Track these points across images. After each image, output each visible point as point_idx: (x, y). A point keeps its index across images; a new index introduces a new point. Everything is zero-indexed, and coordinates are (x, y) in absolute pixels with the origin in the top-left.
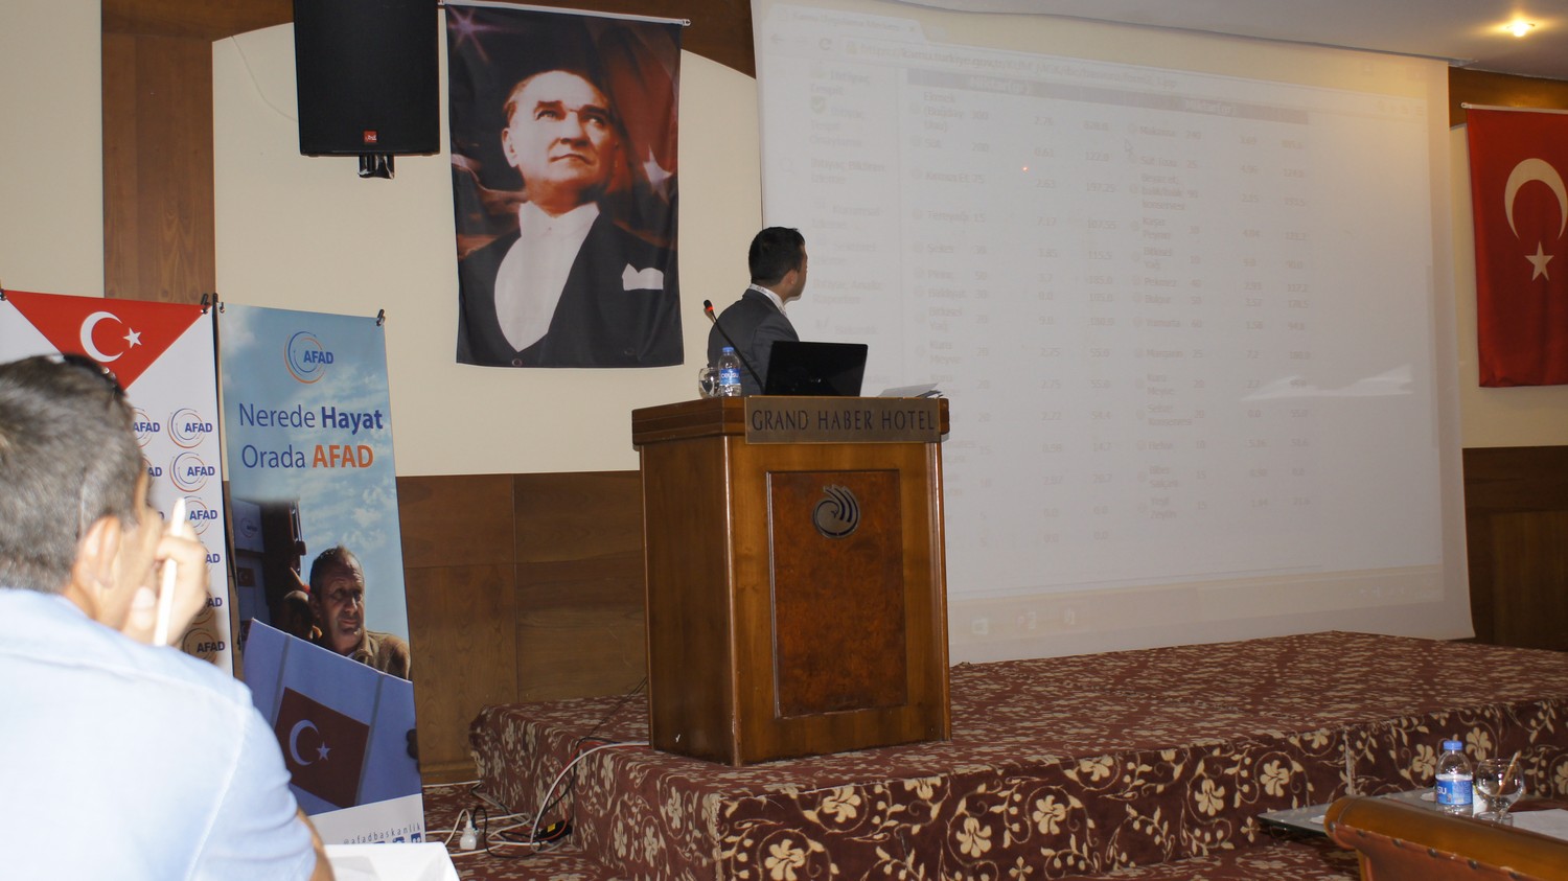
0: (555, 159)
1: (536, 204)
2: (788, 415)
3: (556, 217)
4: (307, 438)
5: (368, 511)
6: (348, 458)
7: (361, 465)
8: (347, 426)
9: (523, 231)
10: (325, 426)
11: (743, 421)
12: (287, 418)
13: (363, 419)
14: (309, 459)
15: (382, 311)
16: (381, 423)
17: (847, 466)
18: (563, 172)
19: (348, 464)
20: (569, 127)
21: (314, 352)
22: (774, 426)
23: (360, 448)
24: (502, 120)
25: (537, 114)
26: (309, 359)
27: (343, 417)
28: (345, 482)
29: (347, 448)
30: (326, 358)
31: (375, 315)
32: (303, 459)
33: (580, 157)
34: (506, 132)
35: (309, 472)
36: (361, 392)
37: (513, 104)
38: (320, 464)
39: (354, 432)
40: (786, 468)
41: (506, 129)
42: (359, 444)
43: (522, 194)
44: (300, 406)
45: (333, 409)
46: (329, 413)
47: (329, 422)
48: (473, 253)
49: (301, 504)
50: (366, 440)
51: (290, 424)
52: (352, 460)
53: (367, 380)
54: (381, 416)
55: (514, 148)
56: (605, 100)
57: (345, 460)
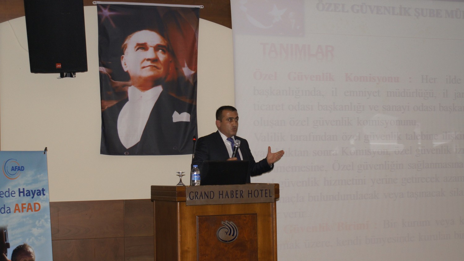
0: (144, 67)
1: (135, 87)
2: (205, 193)
3: (144, 92)
4: (11, 202)
5: (38, 229)
6: (30, 208)
7: (35, 211)
8: (29, 195)
9: (129, 98)
10: (20, 196)
11: (185, 196)
12: (3, 194)
13: (36, 192)
14: (12, 209)
15: (46, 148)
16: (45, 193)
17: (233, 213)
18: (147, 73)
19: (30, 211)
20: (150, 54)
21: (16, 167)
22: (199, 198)
23: (35, 204)
24: (121, 52)
25: (136, 49)
26: (14, 170)
27: (28, 192)
28: (28, 218)
29: (29, 204)
30: (21, 169)
31: (43, 150)
32: (10, 210)
33: (155, 66)
34: (123, 57)
35: (12, 215)
36: (36, 181)
37: (126, 45)
38: (17, 211)
39: (33, 198)
40: (206, 215)
41: (123, 56)
42: (35, 202)
43: (130, 83)
44: (9, 189)
45: (24, 189)
46: (22, 190)
47: (22, 194)
48: (109, 108)
49: (8, 228)
50: (38, 200)
51: (5, 197)
52: (31, 209)
53: (39, 176)
54: (44, 190)
55: (126, 63)
56: (166, 42)
57: (28, 209)
